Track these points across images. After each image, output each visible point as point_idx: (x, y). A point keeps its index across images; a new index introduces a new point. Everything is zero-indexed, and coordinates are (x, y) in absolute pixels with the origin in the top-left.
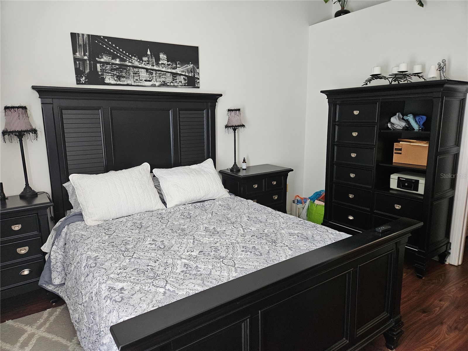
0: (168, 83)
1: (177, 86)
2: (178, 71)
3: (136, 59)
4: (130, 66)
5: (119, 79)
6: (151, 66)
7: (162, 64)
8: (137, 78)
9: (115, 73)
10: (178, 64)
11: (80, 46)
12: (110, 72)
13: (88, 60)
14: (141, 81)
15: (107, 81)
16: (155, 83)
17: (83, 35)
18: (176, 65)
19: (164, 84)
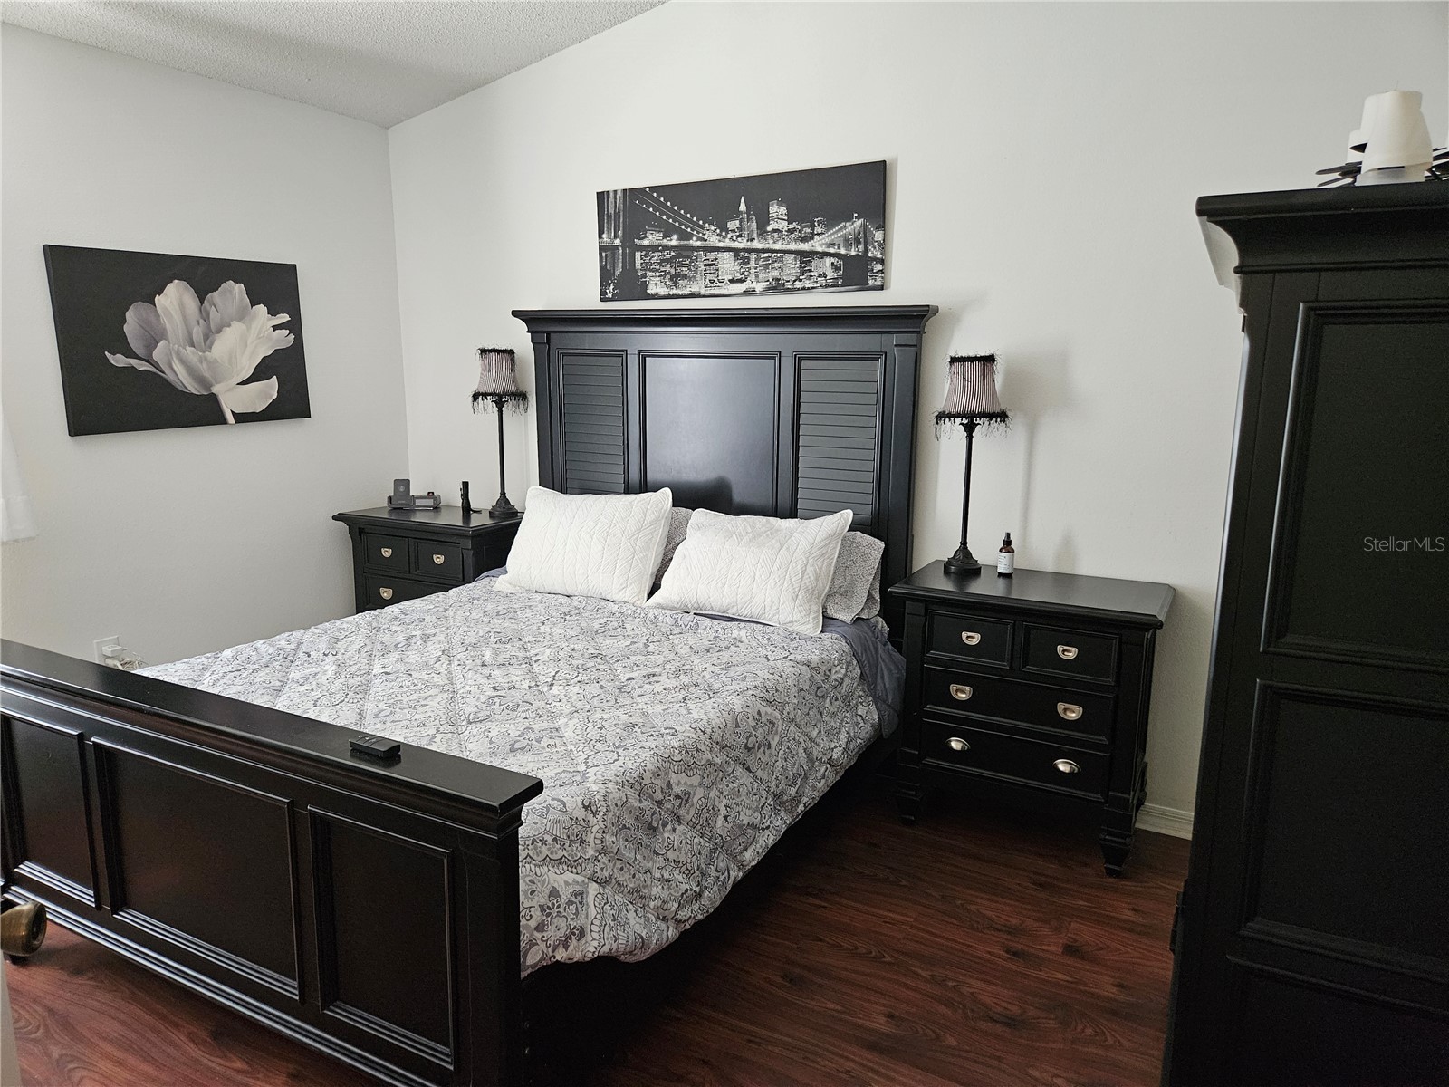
0: (788, 281)
1: (813, 288)
2: (817, 245)
3: (713, 228)
4: (698, 249)
5: (676, 283)
6: (745, 241)
7: (775, 231)
8: (713, 276)
9: (668, 268)
10: (819, 225)
11: (609, 217)
12: (658, 267)
13: (621, 246)
14: (720, 284)
15: (651, 290)
16: (754, 285)
17: (615, 192)
18: (813, 230)
19: (777, 287)
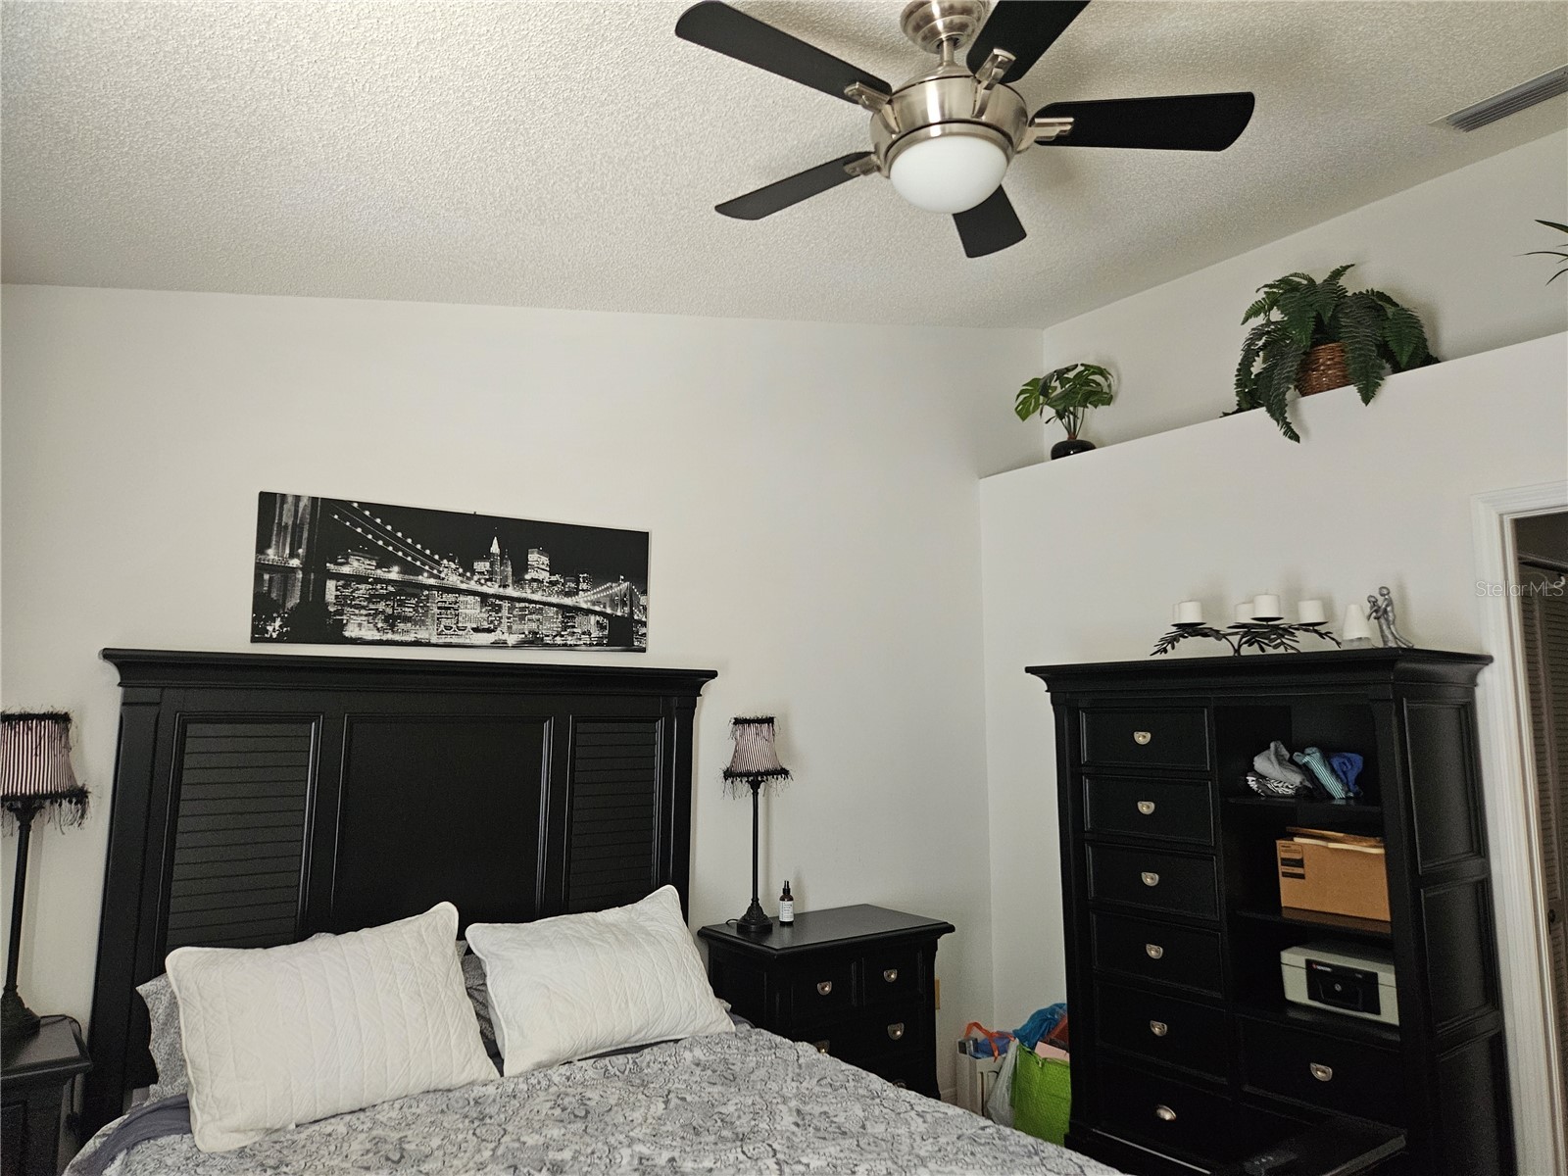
0: (548, 636)
1: (576, 645)
2: (582, 600)
3: (453, 566)
4: (430, 587)
5: (392, 627)
6: (497, 586)
7: (534, 580)
8: (451, 622)
9: (381, 606)
10: (584, 582)
11: (282, 529)
12: (365, 604)
13: (301, 569)
14: (460, 633)
15: (351, 631)
16: (506, 636)
17: (298, 498)
18: (578, 585)
19: (534, 641)
